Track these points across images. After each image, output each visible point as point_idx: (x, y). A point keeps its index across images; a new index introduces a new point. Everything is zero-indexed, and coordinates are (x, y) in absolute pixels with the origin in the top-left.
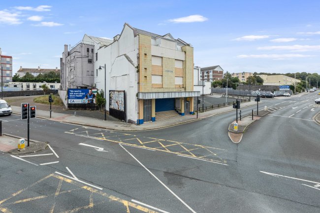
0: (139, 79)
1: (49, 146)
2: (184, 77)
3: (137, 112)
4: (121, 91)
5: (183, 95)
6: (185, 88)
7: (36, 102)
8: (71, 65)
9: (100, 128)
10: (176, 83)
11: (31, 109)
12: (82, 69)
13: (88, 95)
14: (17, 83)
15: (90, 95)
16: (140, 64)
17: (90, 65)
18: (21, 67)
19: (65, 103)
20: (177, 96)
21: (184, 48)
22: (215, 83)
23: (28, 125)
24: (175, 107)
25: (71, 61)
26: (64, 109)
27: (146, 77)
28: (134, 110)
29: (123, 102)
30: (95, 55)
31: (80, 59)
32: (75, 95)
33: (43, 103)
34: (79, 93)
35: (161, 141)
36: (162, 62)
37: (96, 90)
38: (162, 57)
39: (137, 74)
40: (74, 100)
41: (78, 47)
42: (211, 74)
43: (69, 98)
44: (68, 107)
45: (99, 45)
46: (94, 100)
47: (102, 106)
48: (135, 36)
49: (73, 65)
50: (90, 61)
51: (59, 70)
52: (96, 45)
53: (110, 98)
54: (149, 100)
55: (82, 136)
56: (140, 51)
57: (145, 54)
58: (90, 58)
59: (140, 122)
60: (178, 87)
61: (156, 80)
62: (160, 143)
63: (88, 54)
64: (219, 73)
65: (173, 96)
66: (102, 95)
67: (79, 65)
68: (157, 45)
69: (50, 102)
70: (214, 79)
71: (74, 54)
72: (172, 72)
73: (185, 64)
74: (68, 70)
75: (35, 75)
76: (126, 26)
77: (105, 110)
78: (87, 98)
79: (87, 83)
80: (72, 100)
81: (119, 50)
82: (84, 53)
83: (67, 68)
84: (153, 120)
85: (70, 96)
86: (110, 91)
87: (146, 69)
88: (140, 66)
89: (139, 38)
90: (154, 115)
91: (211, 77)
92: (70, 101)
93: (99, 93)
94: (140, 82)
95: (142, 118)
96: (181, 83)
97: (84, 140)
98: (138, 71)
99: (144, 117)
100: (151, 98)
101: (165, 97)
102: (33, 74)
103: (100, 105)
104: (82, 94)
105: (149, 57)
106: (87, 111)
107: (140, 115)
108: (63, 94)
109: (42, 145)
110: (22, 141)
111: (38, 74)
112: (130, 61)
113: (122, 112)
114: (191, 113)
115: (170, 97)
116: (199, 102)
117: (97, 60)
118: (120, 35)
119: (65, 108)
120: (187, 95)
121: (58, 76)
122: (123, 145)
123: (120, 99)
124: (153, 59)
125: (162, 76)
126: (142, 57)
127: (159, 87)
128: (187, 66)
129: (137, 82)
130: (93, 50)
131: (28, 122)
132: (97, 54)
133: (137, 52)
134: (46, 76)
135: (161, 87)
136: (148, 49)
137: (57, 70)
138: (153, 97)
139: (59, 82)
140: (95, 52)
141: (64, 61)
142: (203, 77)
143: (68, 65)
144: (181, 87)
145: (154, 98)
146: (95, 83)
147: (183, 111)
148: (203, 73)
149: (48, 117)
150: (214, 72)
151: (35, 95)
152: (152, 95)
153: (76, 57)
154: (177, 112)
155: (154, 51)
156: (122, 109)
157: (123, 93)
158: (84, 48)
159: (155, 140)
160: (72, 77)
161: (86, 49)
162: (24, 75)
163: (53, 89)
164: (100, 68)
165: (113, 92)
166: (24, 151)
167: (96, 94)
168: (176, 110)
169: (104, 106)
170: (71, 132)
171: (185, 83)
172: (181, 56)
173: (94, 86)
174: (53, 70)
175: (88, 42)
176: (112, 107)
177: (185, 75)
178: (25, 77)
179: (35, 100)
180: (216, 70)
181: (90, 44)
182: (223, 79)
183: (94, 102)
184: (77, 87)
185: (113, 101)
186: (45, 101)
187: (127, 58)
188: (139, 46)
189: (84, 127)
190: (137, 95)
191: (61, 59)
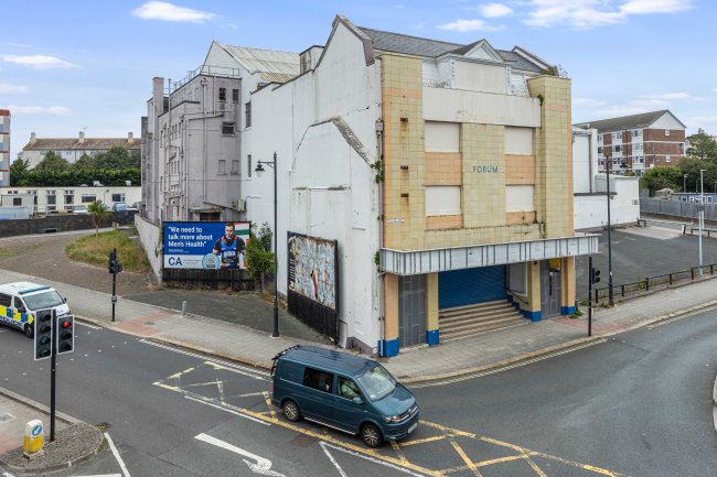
0: (383, 205)
1: (110, 440)
2: (538, 185)
3: (377, 314)
4: (325, 241)
5: (537, 253)
6: (544, 223)
7: (73, 257)
8: (173, 143)
9: (259, 368)
10: (511, 209)
11: (62, 326)
12: (205, 155)
13: (223, 242)
14: (22, 191)
15: (229, 243)
16: (386, 155)
17: (228, 140)
18: (33, 134)
19: (156, 266)
20: (515, 256)
21: (537, 83)
22: (656, 175)
23: (53, 374)
24: (507, 288)
25: (171, 131)
26: (150, 286)
27: (406, 196)
28: (369, 308)
29: (332, 277)
30: (243, 109)
31: (198, 125)
32: (184, 241)
33: (92, 261)
34: (196, 234)
35: (461, 441)
36: (460, 140)
37: (245, 227)
38: (460, 124)
39: (376, 186)
40: (182, 257)
41: (194, 85)
42: (638, 140)
43: (165, 251)
44: (164, 279)
45: (257, 79)
46: (241, 257)
47: (266, 277)
48: (370, 62)
49: (177, 142)
50: (229, 129)
51: (137, 142)
52: (245, 76)
53: (291, 256)
54: (416, 276)
55: (204, 400)
56: (386, 112)
57: (404, 120)
58: (228, 119)
59: (388, 349)
60: (520, 221)
61: (441, 203)
62: (459, 450)
63: (222, 107)
64: (669, 138)
65: (501, 258)
66: (266, 241)
67: (195, 143)
68: (442, 85)
69: (111, 271)
70: (649, 161)
71: (180, 110)
72: (496, 170)
73: (543, 138)
74: (163, 156)
75: (71, 158)
76: (340, 24)
77: (276, 293)
78: (220, 251)
79: (218, 199)
80: (176, 257)
81: (317, 103)
82: (211, 103)
83: (161, 151)
84: (432, 339)
85: (170, 244)
86: (290, 234)
87: (405, 168)
88: (387, 161)
89: (382, 67)
90: (433, 324)
91: (638, 153)
92: (170, 261)
93: (257, 236)
94: (387, 215)
95: (393, 335)
96: (528, 208)
97: (214, 421)
98: (380, 179)
99: (401, 331)
100: (426, 270)
101: (471, 265)
102: (64, 155)
103: (258, 274)
104: (206, 237)
105: (415, 127)
106: (221, 296)
107: (389, 326)
108: (149, 235)
109: (91, 436)
110: (36, 428)
111: (79, 155)
112: (354, 143)
113: (327, 309)
114: (565, 311)
115: (491, 263)
116: (594, 276)
117: (248, 124)
118: (325, 48)
119: (153, 279)
120: (551, 252)
121: (136, 161)
122: (332, 451)
123: (322, 268)
124: (431, 131)
125: (461, 186)
126: (393, 130)
127: (452, 225)
128: (549, 147)
129: (376, 214)
130: (236, 94)
131: (53, 366)
132: (248, 105)
133: (376, 113)
134: (100, 161)
135: (457, 224)
136: (412, 100)
137: (131, 141)
138: (431, 265)
139: (136, 183)
140: (245, 98)
141: (151, 128)
142: (607, 151)
143: (165, 142)
144: (529, 219)
145: (435, 269)
146: (243, 198)
147: (536, 306)
148: (608, 140)
149: (105, 318)
150: (647, 135)
151: (69, 229)
152: (425, 258)
153: (187, 118)
154: (517, 306)
155: (435, 105)
156: (330, 302)
157: (330, 249)
158: (210, 90)
159: (439, 433)
160: (175, 179)
161: (217, 93)
162: (42, 158)
163: (120, 206)
164: (260, 169)
165: (298, 240)
166: (40, 459)
167: (245, 238)
168: (510, 299)
169: (272, 277)
170: (172, 382)
171: (544, 205)
172: (529, 114)
173: (241, 207)
174: (122, 140)
175: (221, 66)
176: (297, 287)
177: (543, 178)
178: (43, 165)
179: (72, 252)
180: (655, 126)
181: (229, 73)
182: (684, 161)
183: (242, 265)
184: (191, 214)
185: (298, 268)
186: (98, 257)
187: (344, 131)
188: (383, 96)
189: (210, 362)
190: (378, 259)
191: (144, 119)
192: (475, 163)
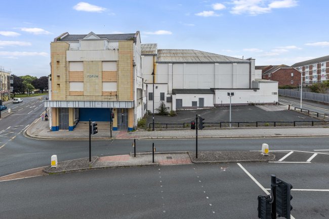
6: (118, 96)
10: (105, 90)
16: (52, 73)
27: (59, 85)
36: (83, 67)
38: (83, 62)
56: (52, 60)
57: (58, 62)
60: (109, 94)
72: (97, 77)
73: (118, 65)
84: (70, 129)
87: (59, 76)
89: (51, 46)
90: (71, 124)
94: (52, 90)
95: (55, 125)
105: (62, 64)
107: (53, 122)
115: (94, 107)
125: (83, 82)
126: (54, 65)
127: (79, 94)
128: (120, 68)
135: (82, 94)
136: (61, 55)
144: (113, 94)
171: (118, 89)
172: (113, 56)
177: (119, 79)
192: (89, 74)
